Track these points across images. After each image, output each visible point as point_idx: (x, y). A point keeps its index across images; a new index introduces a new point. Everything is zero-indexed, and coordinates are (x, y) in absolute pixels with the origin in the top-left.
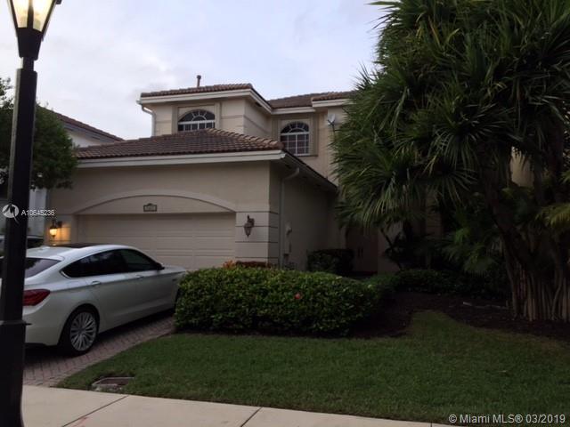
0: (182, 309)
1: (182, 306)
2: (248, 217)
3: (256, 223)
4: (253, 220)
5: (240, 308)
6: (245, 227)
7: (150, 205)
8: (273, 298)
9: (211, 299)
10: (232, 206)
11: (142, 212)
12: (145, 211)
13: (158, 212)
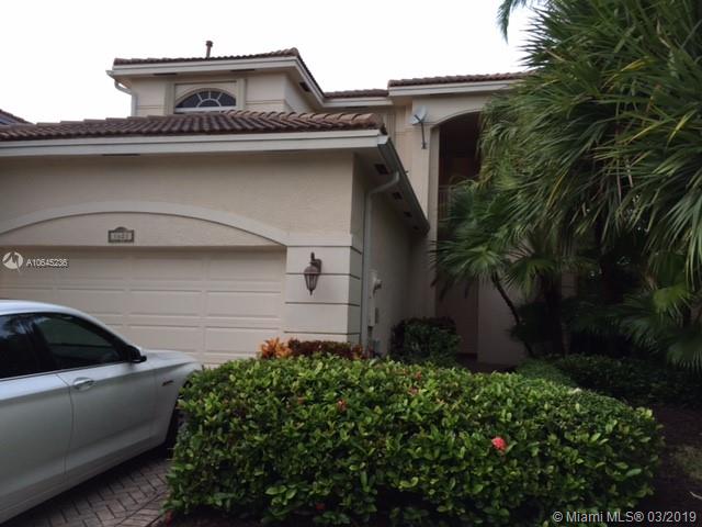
0: (189, 466)
1: (187, 459)
2: (313, 255)
3: (326, 267)
4: (320, 261)
5: (343, 470)
6: (306, 275)
7: (121, 230)
8: (432, 445)
9: (266, 446)
10: (278, 235)
11: (105, 243)
12: (110, 241)
13: (137, 243)
